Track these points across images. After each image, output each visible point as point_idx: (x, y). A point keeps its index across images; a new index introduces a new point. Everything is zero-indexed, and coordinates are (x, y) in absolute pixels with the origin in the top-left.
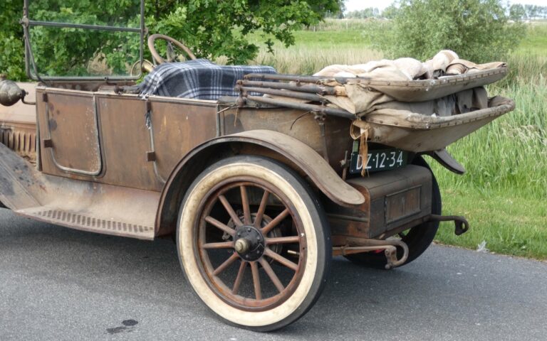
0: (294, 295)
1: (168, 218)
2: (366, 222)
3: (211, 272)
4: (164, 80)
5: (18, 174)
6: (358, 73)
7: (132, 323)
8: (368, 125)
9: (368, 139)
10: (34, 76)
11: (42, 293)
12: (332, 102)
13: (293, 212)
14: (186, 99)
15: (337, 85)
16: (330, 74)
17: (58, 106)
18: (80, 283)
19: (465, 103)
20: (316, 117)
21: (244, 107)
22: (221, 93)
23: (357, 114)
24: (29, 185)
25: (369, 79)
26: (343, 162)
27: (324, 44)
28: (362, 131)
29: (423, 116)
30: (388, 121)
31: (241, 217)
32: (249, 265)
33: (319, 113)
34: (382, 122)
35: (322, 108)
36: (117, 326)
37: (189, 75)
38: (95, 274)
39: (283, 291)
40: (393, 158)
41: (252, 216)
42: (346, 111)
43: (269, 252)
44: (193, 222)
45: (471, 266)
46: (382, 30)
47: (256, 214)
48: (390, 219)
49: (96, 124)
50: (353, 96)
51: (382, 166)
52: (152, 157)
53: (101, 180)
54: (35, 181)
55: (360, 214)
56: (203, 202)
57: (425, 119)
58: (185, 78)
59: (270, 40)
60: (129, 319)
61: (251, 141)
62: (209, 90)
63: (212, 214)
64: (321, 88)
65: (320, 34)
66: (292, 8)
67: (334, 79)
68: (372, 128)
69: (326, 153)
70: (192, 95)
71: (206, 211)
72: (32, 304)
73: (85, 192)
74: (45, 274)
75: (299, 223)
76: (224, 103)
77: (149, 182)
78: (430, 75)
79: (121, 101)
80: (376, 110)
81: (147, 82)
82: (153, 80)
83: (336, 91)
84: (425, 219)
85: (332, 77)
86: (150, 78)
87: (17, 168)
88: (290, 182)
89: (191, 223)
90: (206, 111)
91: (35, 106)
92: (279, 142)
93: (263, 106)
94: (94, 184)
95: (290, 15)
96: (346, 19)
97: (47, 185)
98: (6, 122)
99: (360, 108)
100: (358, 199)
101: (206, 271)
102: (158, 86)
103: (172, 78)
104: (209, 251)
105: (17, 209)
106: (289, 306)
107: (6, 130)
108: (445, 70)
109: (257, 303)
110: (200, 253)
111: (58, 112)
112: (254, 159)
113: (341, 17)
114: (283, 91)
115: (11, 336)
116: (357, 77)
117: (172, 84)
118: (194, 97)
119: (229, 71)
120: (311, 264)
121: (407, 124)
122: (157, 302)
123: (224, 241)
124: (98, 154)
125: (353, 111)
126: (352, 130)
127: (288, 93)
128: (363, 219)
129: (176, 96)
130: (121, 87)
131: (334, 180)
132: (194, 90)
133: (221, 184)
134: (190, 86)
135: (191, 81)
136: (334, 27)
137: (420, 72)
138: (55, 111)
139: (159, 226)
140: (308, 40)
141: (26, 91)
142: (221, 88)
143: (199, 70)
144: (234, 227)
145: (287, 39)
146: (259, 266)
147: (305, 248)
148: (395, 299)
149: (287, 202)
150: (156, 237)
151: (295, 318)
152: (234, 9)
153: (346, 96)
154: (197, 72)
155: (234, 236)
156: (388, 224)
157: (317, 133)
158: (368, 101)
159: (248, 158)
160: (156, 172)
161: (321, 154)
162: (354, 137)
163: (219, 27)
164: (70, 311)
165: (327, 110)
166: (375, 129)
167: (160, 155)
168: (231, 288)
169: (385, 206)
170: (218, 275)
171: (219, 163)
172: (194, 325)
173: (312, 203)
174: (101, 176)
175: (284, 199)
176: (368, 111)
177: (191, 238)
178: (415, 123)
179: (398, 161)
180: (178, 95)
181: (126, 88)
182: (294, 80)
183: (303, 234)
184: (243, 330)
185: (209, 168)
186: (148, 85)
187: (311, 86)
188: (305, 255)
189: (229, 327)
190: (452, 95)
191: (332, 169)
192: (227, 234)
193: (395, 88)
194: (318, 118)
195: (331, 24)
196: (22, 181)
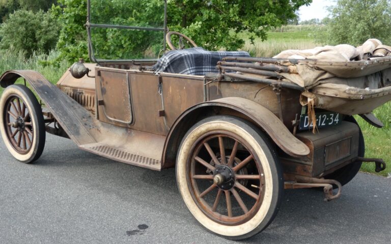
0: (255, 217)
1: (170, 156)
2: (310, 165)
3: (198, 195)
4: (170, 61)
5: (84, 121)
6: (307, 56)
7: (143, 227)
8: (313, 96)
9: (314, 106)
10: (93, 60)
11: (92, 201)
12: (287, 77)
13: (256, 158)
14: (185, 75)
15: (291, 65)
16: (285, 57)
17: (107, 79)
18: (118, 194)
19: (388, 78)
20: (274, 89)
21: (222, 80)
22: (210, 70)
23: (305, 87)
24: (90, 129)
25: (315, 60)
26: (294, 122)
27: (287, 39)
28: (309, 100)
29: (359, 89)
30: (330, 93)
31: (219, 159)
32: (224, 192)
33: (276, 85)
34: (325, 94)
35: (279, 82)
36: (134, 229)
37: (187, 58)
38: (129, 187)
39: (247, 213)
40: (332, 118)
41: (227, 158)
42: (297, 84)
43: (238, 184)
44: (187, 160)
45: (384, 190)
46: (321, 31)
47: (230, 157)
48: (328, 162)
49: (128, 91)
50: (302, 73)
51: (323, 124)
52: (162, 114)
53: (132, 127)
54: (95, 126)
55: (306, 160)
56: (193, 147)
57: (359, 91)
58: (185, 61)
59: (252, 37)
60: (143, 223)
61: (226, 106)
62: (203, 68)
63: (200, 155)
64: (278, 67)
65: (285, 34)
66: (265, 17)
67: (288, 61)
68: (317, 98)
69: (281, 115)
70: (189, 72)
71: (195, 153)
72: (84, 208)
73: (123, 134)
74: (98, 186)
75: (260, 166)
76: (209, 78)
77: (161, 130)
78: (361, 57)
79: (144, 76)
80: (320, 84)
81: (160, 63)
82: (163, 62)
83: (290, 70)
84: (353, 160)
85: (287, 59)
86: (161, 60)
87: (84, 118)
88: (254, 136)
89: (185, 161)
90: (197, 83)
91: (94, 79)
92: (246, 107)
93: (236, 80)
94: (129, 129)
95: (264, 22)
96: (300, 25)
97: (102, 129)
98: (80, 88)
99: (308, 82)
100: (304, 150)
101: (194, 193)
102: (167, 66)
103: (176, 60)
104: (197, 180)
105: (81, 144)
106: (251, 225)
107: (80, 93)
108: (372, 53)
109: (228, 220)
110: (191, 181)
111: (107, 83)
112: (229, 118)
113: (297, 24)
114: (250, 69)
115: (64, 233)
116: (306, 59)
117: (176, 64)
118: (191, 73)
119: (216, 55)
120: (267, 196)
121: (345, 96)
122: (164, 210)
123: (208, 174)
124: (130, 110)
125: (302, 85)
126: (301, 99)
127: (254, 70)
128: (308, 163)
129: (178, 73)
130: (143, 67)
131: (287, 136)
132: (191, 68)
133: (205, 135)
134: (188, 65)
135: (189, 62)
136: (293, 30)
137: (354, 54)
138: (105, 83)
139: (164, 162)
140: (277, 37)
141: (90, 69)
142: (210, 67)
143: (195, 55)
144: (214, 165)
145: (263, 36)
146: (231, 194)
147: (264, 185)
148: (329, 215)
149: (251, 150)
150: (162, 169)
151: (255, 233)
152: (230, 18)
153: (297, 74)
154: (193, 56)
155: (214, 172)
156: (327, 166)
157: (275, 100)
158: (314, 77)
159: (224, 118)
160: (165, 124)
161: (278, 116)
162: (302, 104)
163: (221, 29)
164: (106, 216)
165: (282, 83)
166: (319, 98)
167: (167, 112)
168: (212, 207)
169: (325, 153)
170: (203, 197)
171: (204, 120)
172: (185, 232)
173: (270, 153)
174: (132, 124)
175: (249, 148)
176: (314, 85)
177: (185, 171)
178: (352, 94)
179: (335, 120)
180: (180, 72)
181: (147, 67)
182: (258, 61)
183: (262, 175)
184: (219, 238)
185: (198, 124)
186: (160, 65)
187: (271, 66)
188: (264, 190)
189: (209, 234)
190: (378, 72)
191: (286, 127)
192: (210, 170)
193: (337, 67)
194: (276, 90)
195: (291, 28)
196: (86, 126)
